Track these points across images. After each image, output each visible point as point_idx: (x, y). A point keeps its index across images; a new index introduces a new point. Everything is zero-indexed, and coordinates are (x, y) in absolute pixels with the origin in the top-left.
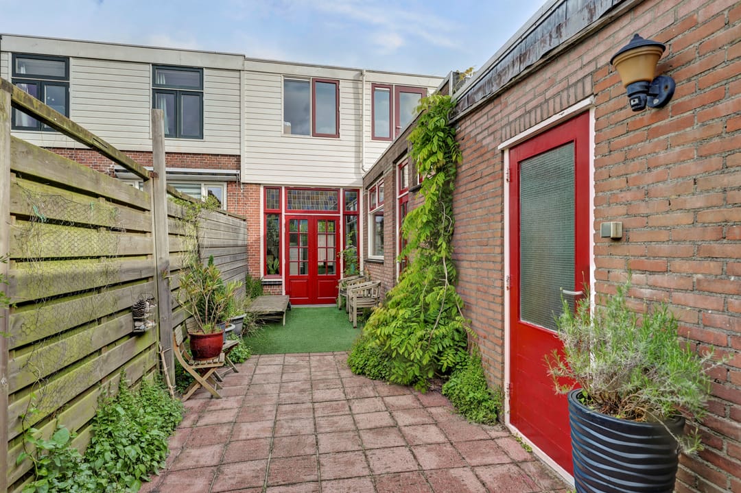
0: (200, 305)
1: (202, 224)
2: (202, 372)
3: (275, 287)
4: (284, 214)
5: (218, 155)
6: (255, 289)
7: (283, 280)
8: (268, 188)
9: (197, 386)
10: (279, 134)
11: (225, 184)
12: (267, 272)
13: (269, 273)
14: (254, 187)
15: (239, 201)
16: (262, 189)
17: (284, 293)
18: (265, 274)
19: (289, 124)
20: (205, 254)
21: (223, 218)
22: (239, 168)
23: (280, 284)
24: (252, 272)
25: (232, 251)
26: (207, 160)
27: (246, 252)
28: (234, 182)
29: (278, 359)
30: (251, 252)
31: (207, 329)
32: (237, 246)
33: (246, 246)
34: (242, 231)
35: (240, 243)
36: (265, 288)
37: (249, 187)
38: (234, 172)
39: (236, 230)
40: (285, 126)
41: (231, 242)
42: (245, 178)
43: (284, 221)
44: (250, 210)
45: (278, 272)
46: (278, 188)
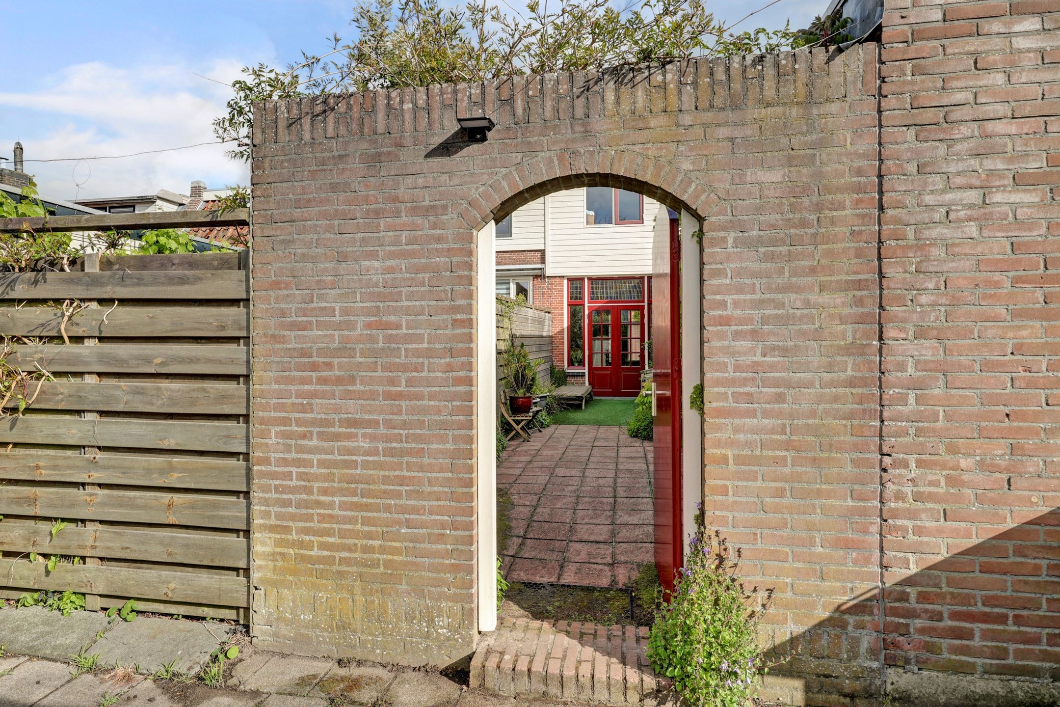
0: (516, 378)
1: (514, 318)
2: (518, 422)
3: (578, 379)
4: (586, 305)
5: (524, 251)
6: (559, 378)
7: (586, 371)
8: (571, 280)
9: (514, 432)
10: (582, 226)
11: (531, 278)
12: (571, 363)
13: (573, 365)
14: (558, 280)
15: (544, 294)
16: (565, 281)
17: (587, 383)
18: (569, 366)
19: (592, 213)
20: (517, 343)
21: (530, 312)
22: (543, 262)
23: (583, 375)
24: (556, 363)
25: (538, 341)
26: (514, 256)
27: (552, 342)
28: (540, 276)
29: (574, 427)
30: (555, 344)
31: (521, 393)
32: (542, 337)
33: (551, 337)
34: (547, 323)
35: (545, 334)
36: (569, 379)
37: (553, 280)
38: (540, 266)
39: (541, 322)
40: (588, 216)
41: (537, 333)
42: (548, 273)
43: (587, 312)
44: (555, 302)
45: (581, 363)
46: (581, 279)
